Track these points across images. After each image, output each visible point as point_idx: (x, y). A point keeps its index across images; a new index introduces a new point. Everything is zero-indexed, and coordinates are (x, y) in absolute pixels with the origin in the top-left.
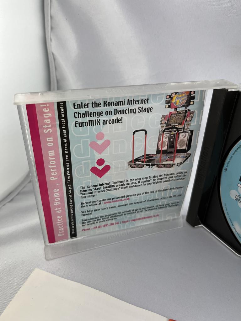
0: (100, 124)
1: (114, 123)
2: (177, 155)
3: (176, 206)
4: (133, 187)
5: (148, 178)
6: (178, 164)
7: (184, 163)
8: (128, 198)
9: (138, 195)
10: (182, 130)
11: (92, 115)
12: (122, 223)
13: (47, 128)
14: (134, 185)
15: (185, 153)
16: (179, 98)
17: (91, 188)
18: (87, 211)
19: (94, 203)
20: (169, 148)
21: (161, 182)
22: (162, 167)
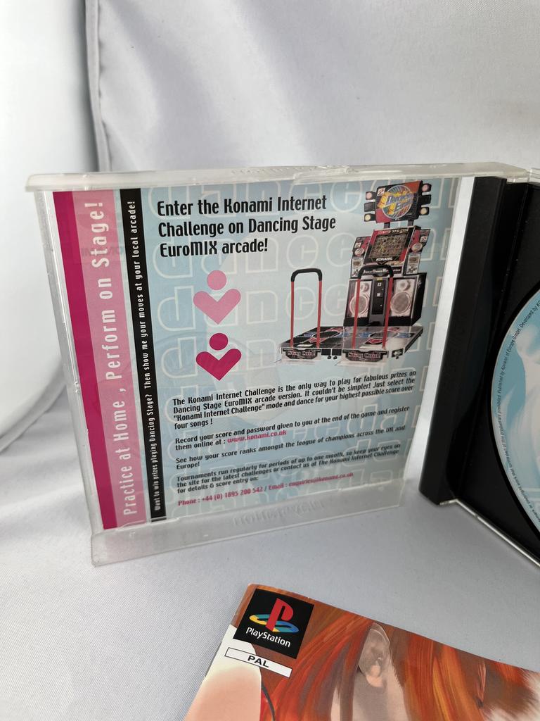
0: (216, 253)
1: (248, 251)
2: (392, 329)
3: (391, 455)
4: (292, 404)
5: (328, 383)
6: (396, 353)
7: (409, 351)
8: (282, 430)
9: (304, 424)
10: (400, 272)
11: (200, 231)
12: (270, 489)
13: (98, 257)
14: (297, 399)
15: (409, 325)
16: (394, 199)
17: (197, 404)
18: (188, 460)
19: (204, 441)
20: (373, 313)
21: (358, 395)
22: (357, 359)
